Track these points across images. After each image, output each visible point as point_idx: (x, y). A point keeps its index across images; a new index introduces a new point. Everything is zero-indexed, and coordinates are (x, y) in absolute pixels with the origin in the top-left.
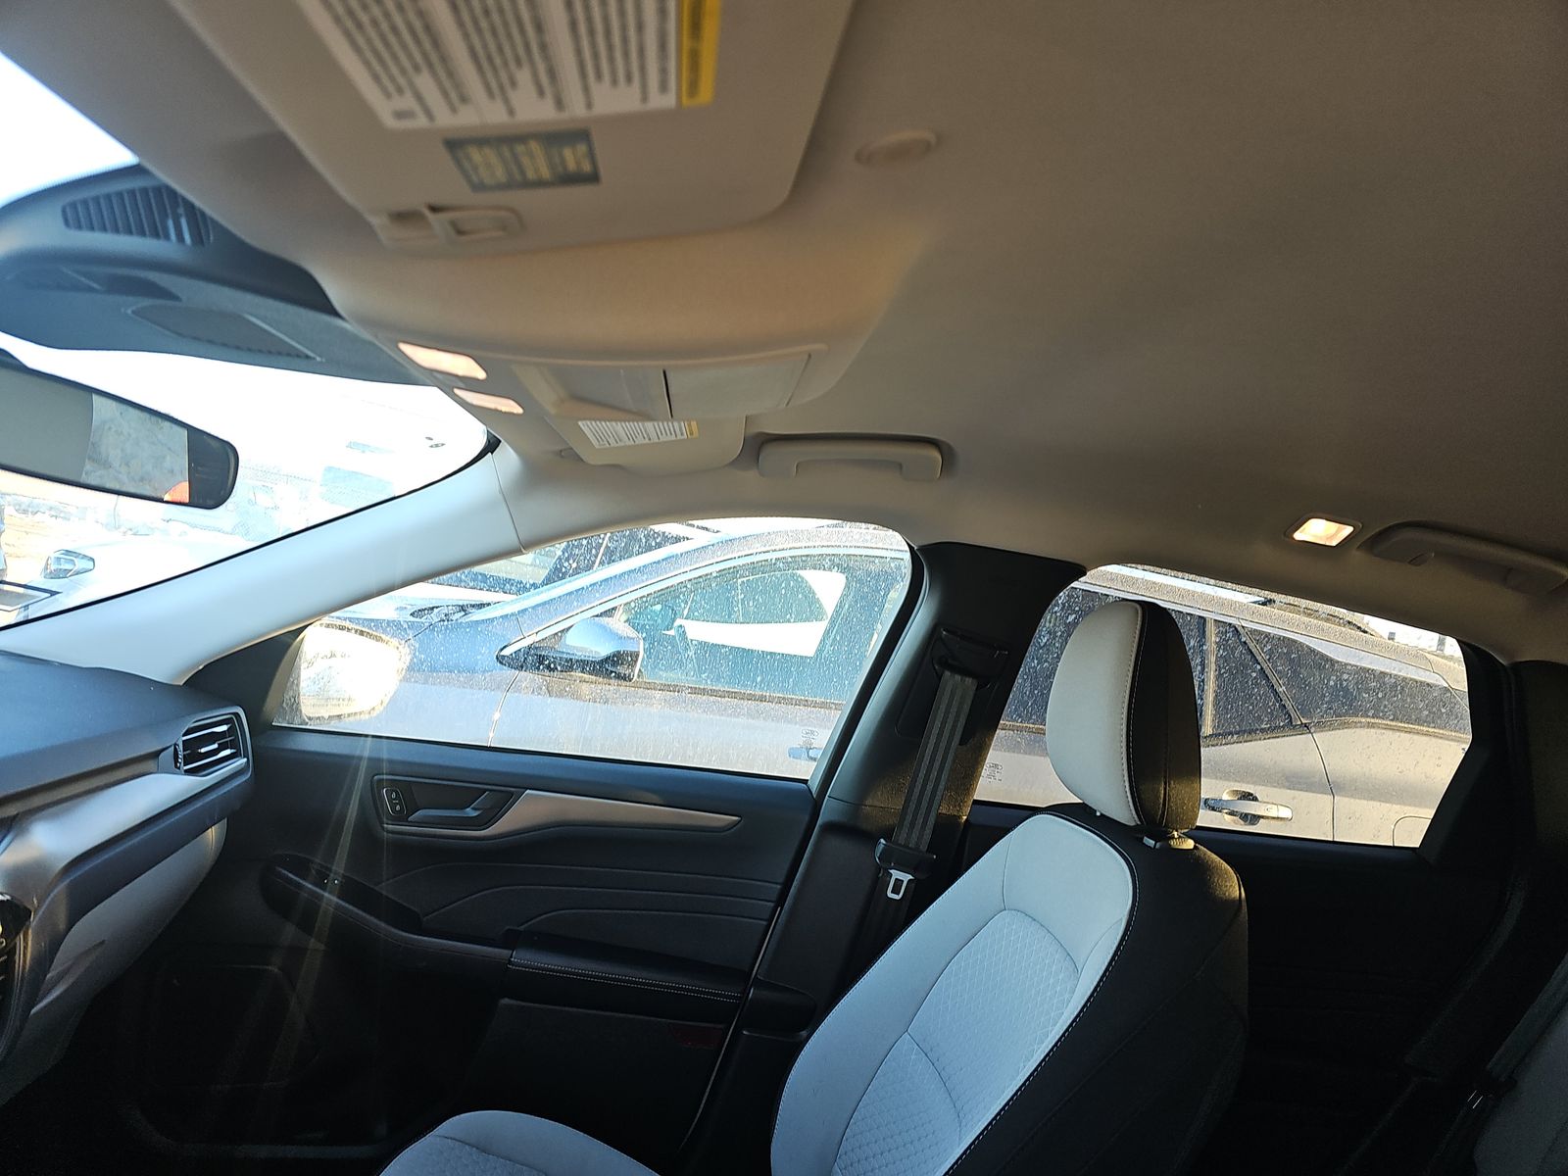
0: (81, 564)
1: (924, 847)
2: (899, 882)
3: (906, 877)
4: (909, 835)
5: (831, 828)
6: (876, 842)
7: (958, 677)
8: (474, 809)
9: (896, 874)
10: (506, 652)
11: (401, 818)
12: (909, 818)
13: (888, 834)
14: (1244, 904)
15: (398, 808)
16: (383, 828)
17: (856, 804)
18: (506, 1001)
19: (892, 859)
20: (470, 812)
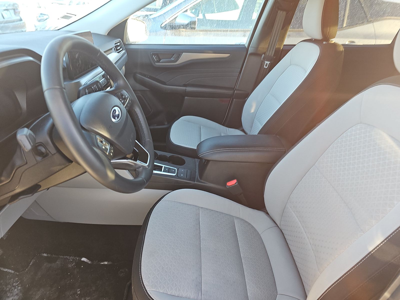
0: (45, 17)
1: (272, 55)
2: (267, 64)
3: (268, 63)
4: (269, 53)
5: (251, 54)
6: (262, 55)
7: (282, 12)
8: (173, 58)
9: (266, 62)
10: (162, 26)
11: (158, 61)
12: (269, 49)
13: (265, 53)
14: (343, 52)
15: (157, 59)
16: (155, 64)
17: (257, 48)
18: (186, 97)
19: (265, 59)
20: (172, 59)
